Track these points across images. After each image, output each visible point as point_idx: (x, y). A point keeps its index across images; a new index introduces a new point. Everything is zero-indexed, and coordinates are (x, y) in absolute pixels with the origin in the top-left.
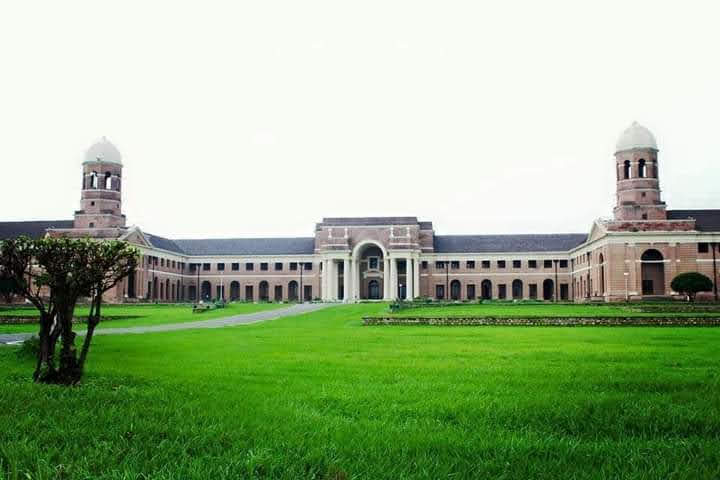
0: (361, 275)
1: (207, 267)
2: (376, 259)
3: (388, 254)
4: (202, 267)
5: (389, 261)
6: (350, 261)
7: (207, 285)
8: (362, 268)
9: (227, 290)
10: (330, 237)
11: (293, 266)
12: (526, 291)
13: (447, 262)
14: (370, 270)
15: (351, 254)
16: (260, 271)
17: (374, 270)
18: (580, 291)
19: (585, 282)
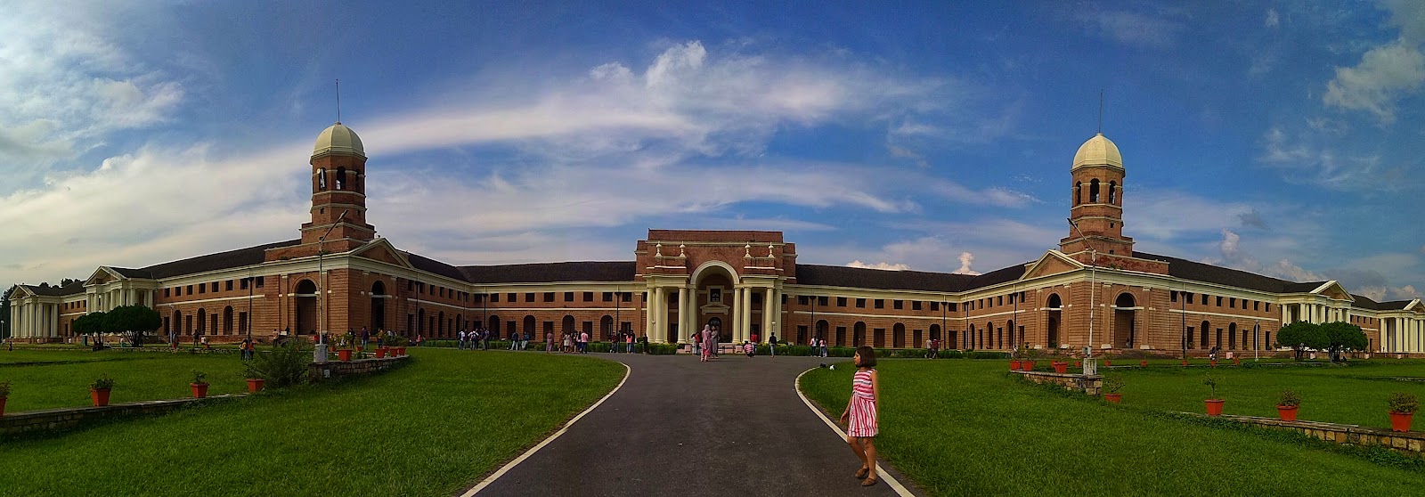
0: (699, 311)
1: (495, 297)
2: (718, 291)
3: (741, 281)
4: (489, 299)
5: (742, 290)
6: (688, 291)
7: (495, 320)
8: (701, 301)
9: (520, 326)
10: (658, 255)
11: (607, 297)
12: (909, 337)
13: (813, 298)
14: (710, 304)
15: (688, 281)
16: (563, 303)
17: (716, 303)
18: (985, 340)
19: (1000, 330)
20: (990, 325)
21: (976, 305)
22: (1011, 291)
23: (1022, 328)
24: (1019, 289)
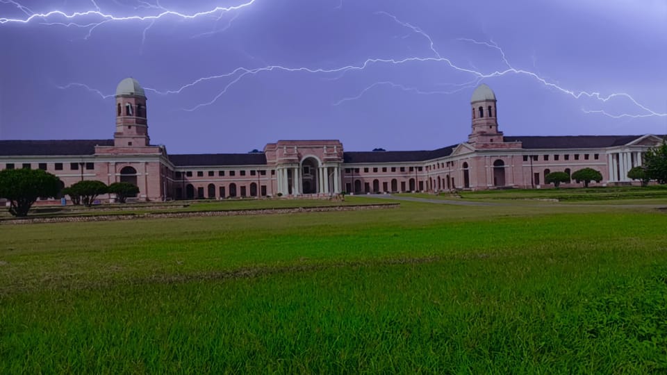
2: (308, 167)
3: (322, 163)
5: (323, 169)
7: (190, 187)
9: (206, 190)
10: (285, 152)
11: (253, 173)
12: (399, 186)
13: (352, 169)
14: (305, 174)
15: (299, 164)
16: (229, 177)
17: (307, 174)
18: (437, 185)
19: (443, 180)
20: (439, 178)
21: (432, 167)
22: (448, 160)
23: (453, 179)
24: (451, 160)
